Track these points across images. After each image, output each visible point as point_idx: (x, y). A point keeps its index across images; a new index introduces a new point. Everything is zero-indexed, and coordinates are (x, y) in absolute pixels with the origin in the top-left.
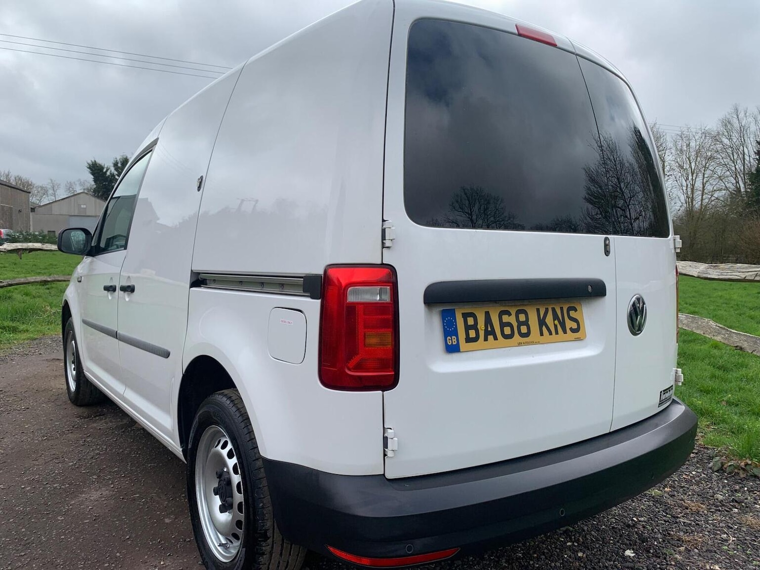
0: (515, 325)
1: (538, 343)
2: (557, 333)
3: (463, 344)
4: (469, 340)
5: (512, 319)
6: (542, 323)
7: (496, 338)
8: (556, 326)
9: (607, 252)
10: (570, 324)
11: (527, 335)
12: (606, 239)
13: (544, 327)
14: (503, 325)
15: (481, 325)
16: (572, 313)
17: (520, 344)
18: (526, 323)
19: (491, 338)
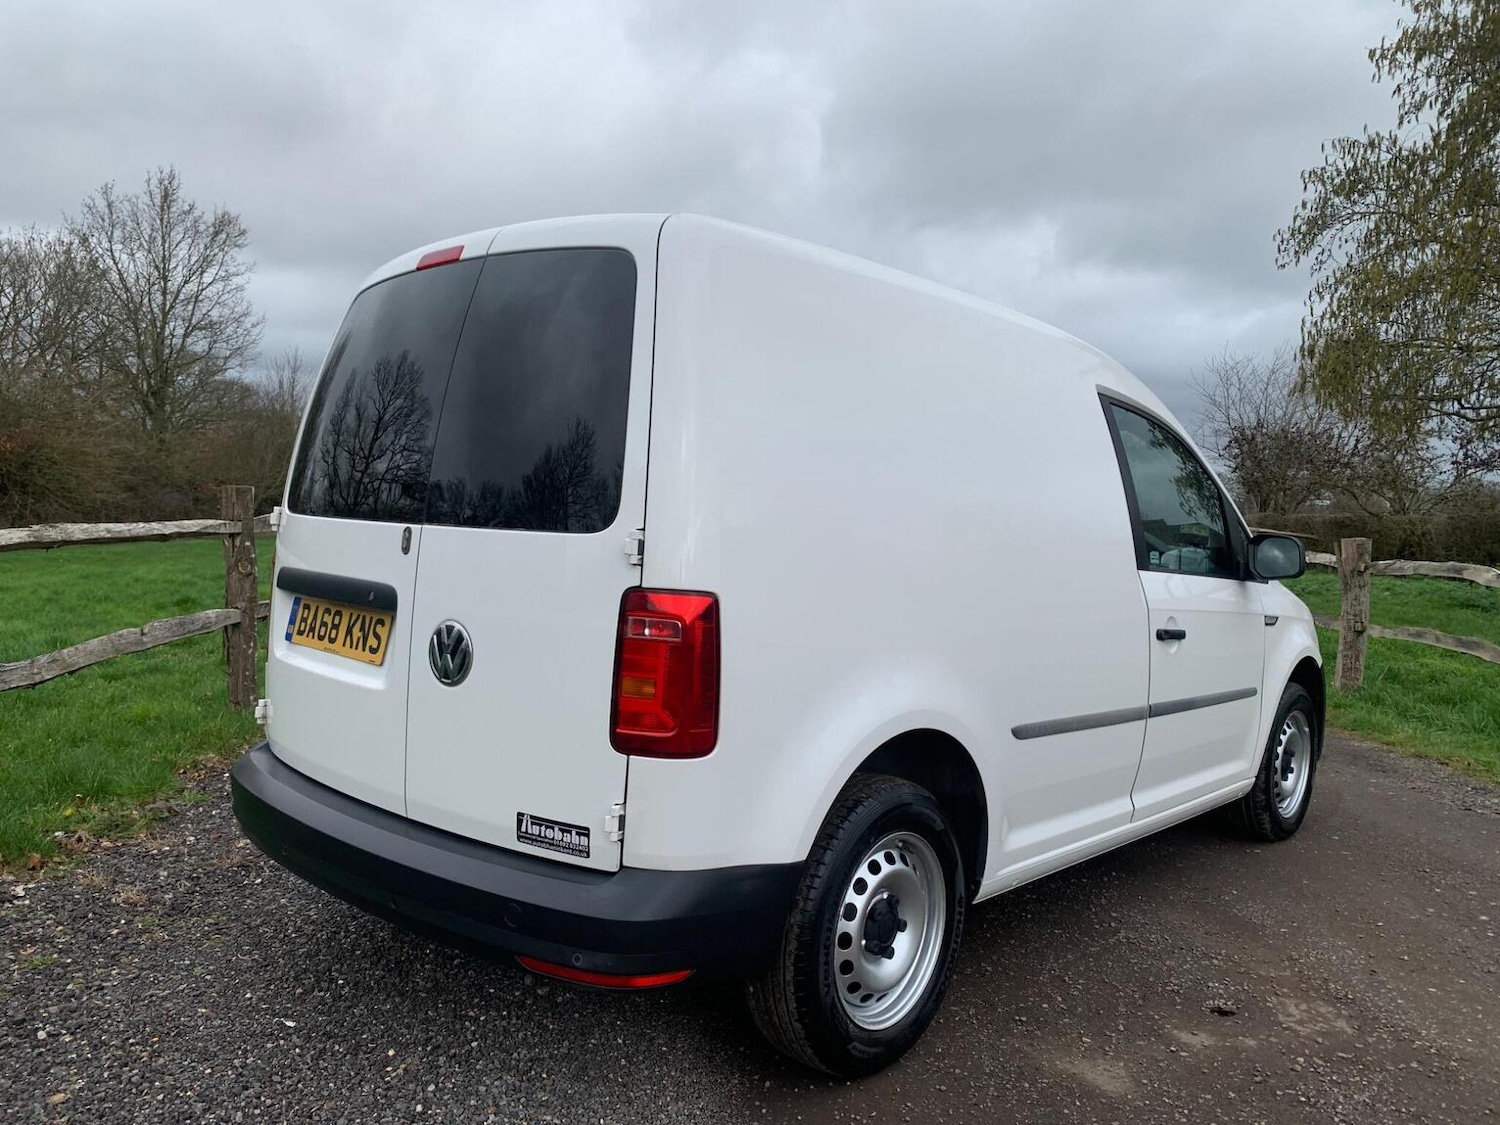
0: (330, 626)
1: (337, 653)
2: (356, 648)
3: (295, 637)
4: (300, 633)
5: (328, 619)
6: (349, 632)
7: (313, 637)
8: (359, 639)
9: (406, 550)
10: (372, 641)
11: (332, 641)
12: (408, 530)
13: (349, 638)
14: (323, 624)
15: (309, 622)
16: (379, 629)
17: (326, 650)
18: (336, 627)
19: (311, 634)
